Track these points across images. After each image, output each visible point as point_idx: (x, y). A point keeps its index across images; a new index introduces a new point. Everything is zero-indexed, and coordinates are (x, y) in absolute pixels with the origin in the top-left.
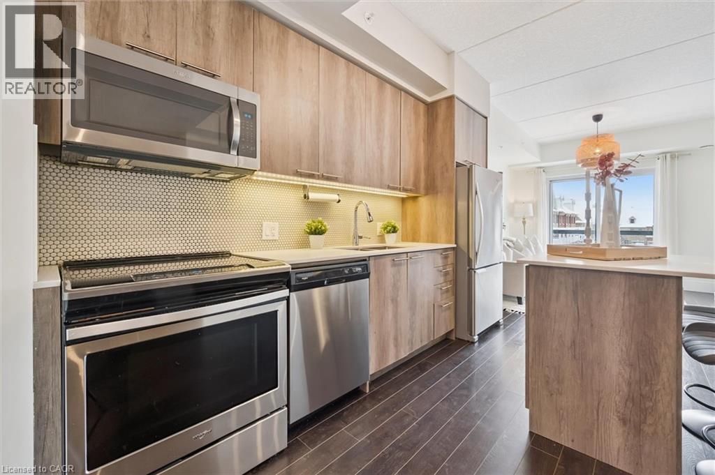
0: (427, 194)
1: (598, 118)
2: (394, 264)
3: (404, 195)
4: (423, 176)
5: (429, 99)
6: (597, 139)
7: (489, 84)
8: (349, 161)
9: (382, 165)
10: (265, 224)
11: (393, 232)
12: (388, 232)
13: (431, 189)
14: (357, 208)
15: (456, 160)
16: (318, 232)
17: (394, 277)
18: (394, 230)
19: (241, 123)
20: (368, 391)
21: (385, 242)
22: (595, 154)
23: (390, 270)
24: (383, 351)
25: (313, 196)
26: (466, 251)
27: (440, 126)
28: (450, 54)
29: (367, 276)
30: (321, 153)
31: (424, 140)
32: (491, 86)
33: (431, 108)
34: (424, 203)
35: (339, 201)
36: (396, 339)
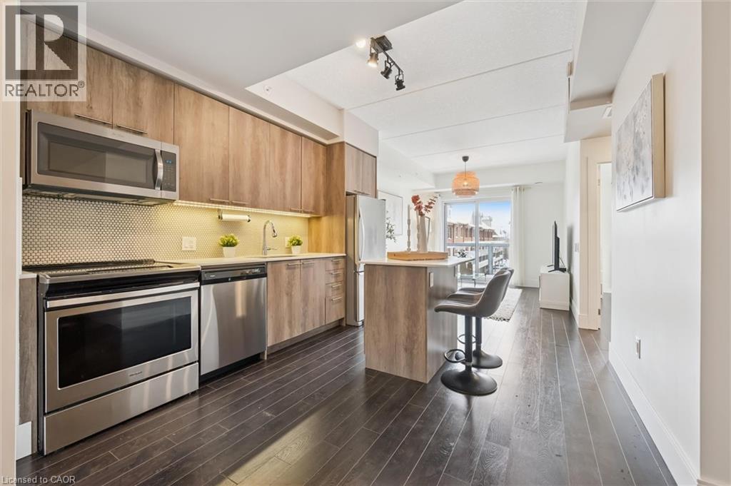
0: (326, 215)
1: (465, 159)
2: (289, 268)
3: (308, 216)
4: (322, 202)
5: (327, 142)
6: (465, 175)
7: (377, 131)
8: (255, 190)
9: (284, 194)
10: (184, 238)
11: (297, 245)
12: (294, 245)
13: (329, 211)
14: (265, 226)
15: (346, 190)
16: (230, 244)
17: (288, 277)
18: (299, 243)
19: (164, 167)
20: (266, 358)
21: (291, 253)
22: (464, 186)
23: (285, 272)
24: (278, 330)
25: (225, 216)
26: (353, 258)
27: (335, 163)
28: (341, 110)
29: (265, 275)
30: (231, 186)
31: (323, 174)
32: (380, 133)
33: (329, 148)
34: (325, 220)
35: (249, 221)
36: (290, 322)
